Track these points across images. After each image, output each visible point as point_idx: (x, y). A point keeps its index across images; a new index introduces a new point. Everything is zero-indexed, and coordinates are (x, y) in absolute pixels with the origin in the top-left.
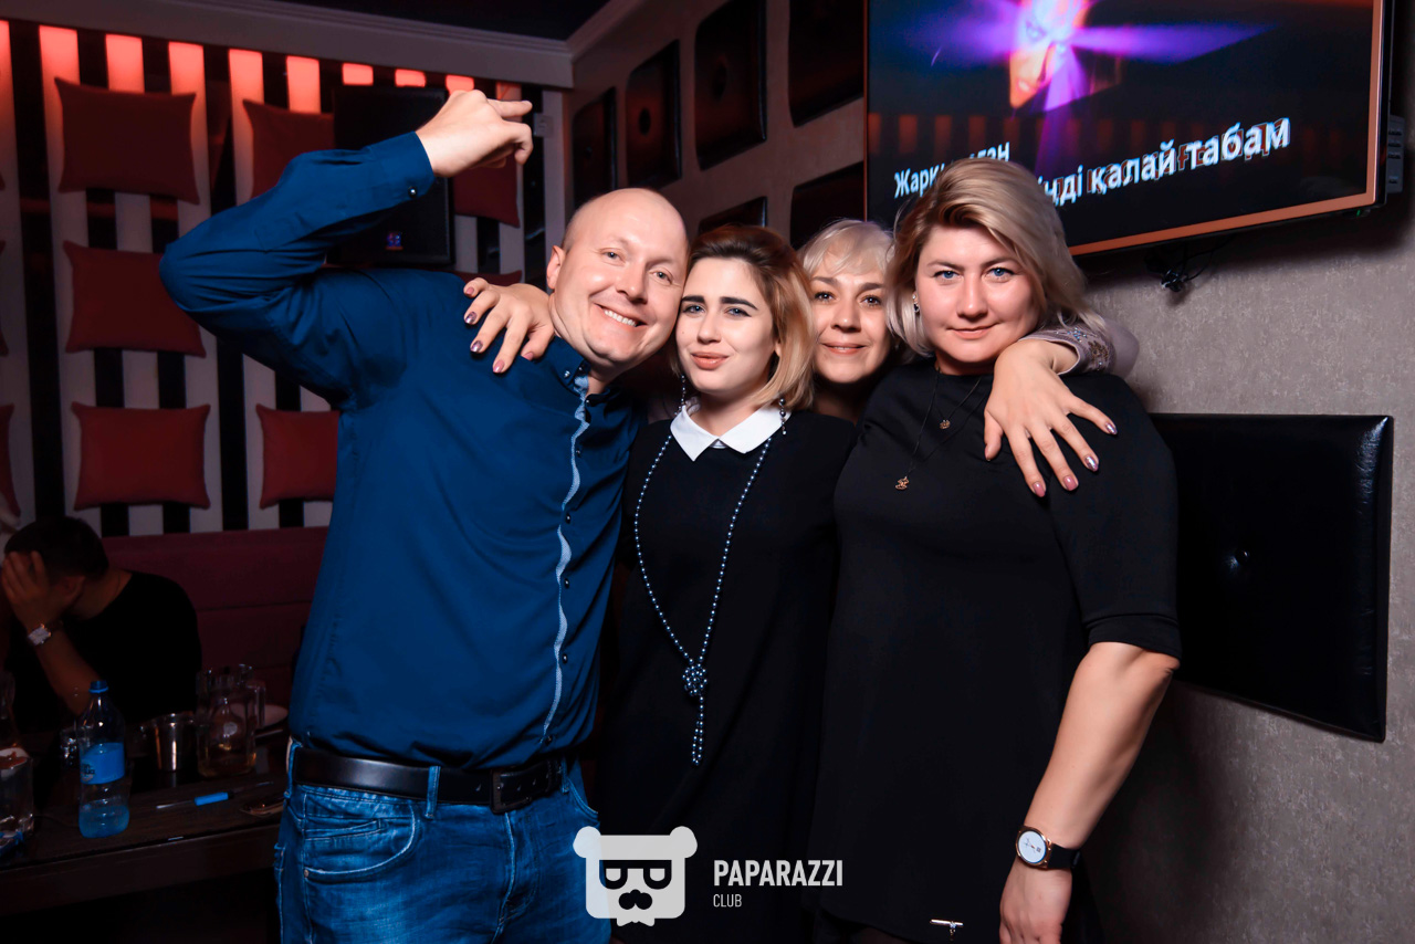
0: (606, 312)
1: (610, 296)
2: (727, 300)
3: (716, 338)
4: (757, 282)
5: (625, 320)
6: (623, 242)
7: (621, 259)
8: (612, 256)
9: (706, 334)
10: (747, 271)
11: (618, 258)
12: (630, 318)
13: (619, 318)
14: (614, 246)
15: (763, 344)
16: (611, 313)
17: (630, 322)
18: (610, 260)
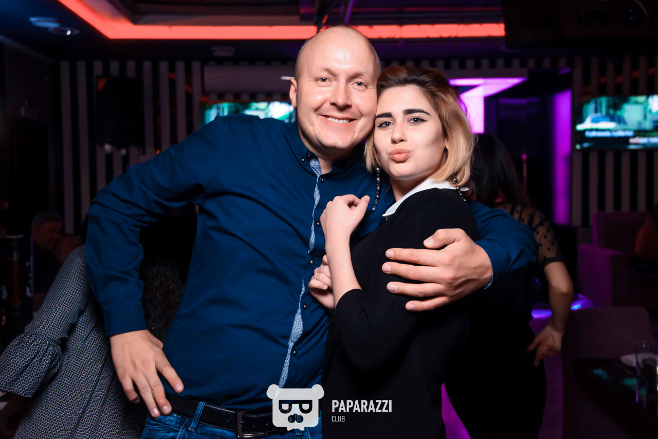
0: (328, 119)
1: (327, 109)
2: (409, 112)
3: (404, 138)
4: (427, 98)
5: (341, 121)
6: (328, 70)
7: (330, 81)
8: (324, 80)
9: (397, 136)
10: (419, 91)
11: (328, 81)
12: (343, 119)
13: (337, 121)
14: (324, 74)
15: (436, 141)
16: (331, 119)
17: (345, 121)
18: (323, 83)
